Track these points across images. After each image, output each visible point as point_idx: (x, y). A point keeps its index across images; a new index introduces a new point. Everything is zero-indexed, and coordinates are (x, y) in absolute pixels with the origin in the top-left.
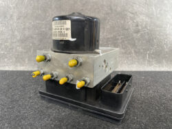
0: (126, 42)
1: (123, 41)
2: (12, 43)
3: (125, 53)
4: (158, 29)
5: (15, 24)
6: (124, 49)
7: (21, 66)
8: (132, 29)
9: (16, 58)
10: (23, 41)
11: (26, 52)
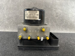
0: (52, 21)
1: (51, 20)
2: (4, 19)
3: (52, 25)
4: (66, 15)
5: (5, 12)
6: (51, 23)
7: (7, 30)
8: (55, 15)
9: (5, 26)
10: (8, 19)
11: (10, 24)
